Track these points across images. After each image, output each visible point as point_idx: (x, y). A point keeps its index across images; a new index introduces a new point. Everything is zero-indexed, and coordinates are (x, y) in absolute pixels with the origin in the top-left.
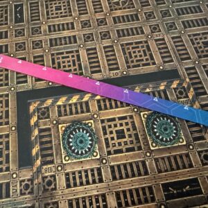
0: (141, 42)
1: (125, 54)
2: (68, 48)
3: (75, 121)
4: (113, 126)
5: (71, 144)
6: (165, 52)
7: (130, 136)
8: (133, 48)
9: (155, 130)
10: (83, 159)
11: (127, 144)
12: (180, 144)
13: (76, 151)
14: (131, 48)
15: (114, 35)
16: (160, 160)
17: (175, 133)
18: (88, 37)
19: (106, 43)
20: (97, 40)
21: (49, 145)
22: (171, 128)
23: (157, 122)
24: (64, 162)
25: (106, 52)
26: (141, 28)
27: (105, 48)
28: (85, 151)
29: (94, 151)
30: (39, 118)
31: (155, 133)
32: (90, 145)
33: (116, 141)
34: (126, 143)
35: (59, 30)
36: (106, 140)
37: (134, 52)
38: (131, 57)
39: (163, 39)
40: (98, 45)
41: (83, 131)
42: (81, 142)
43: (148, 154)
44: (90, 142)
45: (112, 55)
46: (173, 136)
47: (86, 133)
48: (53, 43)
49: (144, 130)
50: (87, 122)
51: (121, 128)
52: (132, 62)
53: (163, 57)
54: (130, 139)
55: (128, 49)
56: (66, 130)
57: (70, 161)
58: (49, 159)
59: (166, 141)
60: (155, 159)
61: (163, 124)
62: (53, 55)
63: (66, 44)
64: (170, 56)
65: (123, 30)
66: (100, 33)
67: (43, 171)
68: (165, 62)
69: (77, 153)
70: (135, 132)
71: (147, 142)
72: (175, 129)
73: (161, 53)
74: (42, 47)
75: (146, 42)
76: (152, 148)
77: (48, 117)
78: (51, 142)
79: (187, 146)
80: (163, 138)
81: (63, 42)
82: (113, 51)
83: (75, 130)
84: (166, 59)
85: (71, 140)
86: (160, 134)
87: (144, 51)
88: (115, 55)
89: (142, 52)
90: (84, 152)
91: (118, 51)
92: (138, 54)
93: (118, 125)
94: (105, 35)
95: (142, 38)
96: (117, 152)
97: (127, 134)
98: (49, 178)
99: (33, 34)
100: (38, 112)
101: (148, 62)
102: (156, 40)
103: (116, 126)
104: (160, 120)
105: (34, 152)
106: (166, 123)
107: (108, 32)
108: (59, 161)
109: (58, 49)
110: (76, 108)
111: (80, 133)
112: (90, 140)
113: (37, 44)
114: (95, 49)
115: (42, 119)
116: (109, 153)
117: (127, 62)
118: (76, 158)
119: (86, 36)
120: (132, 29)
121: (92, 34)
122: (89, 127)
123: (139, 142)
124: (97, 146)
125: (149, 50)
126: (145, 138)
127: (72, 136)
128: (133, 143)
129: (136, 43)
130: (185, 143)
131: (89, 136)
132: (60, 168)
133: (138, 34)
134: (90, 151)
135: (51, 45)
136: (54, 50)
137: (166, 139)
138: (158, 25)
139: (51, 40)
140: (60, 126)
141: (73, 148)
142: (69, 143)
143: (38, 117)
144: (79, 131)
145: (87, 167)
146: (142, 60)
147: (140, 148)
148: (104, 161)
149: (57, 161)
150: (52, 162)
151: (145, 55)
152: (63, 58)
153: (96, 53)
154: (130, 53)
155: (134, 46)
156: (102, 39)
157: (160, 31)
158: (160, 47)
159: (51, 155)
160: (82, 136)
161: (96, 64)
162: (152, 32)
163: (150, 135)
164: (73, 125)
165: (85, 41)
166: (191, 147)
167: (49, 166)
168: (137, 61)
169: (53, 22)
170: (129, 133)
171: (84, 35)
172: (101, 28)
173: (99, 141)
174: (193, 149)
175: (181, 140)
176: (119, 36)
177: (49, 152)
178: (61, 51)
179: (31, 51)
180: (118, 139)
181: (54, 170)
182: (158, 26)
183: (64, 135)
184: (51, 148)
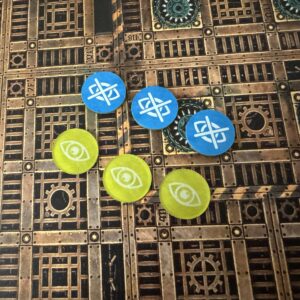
21: (135, 11)
42: (179, 8)
58: (134, 25)
60: (280, 34)
67: (126, 38)
98: (134, 46)
105: (115, 17)
118: (170, 26)
159: (138, 21)
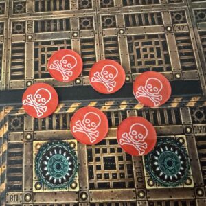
0: (155, 36)
1: (131, 51)
2: (58, 35)
3: (55, 139)
4: (101, 150)
5: (46, 169)
6: (187, 54)
7: (122, 167)
8: (144, 44)
9: (156, 163)
10: (58, 190)
11: (116, 177)
12: (186, 186)
13: (51, 178)
14: (140, 44)
15: (120, 22)
16: (155, 204)
17: (181, 171)
18: (86, 23)
19: (109, 33)
20: (97, 28)
22: (177, 163)
23: (160, 152)
24: (34, 190)
25: (106, 46)
26: (159, 14)
27: (106, 40)
28: (62, 179)
29: (72, 181)
30: (10, 129)
31: (155, 167)
32: (69, 172)
33: (103, 172)
34: (115, 176)
35: (49, 9)
36: (91, 168)
37: (145, 50)
38: (139, 56)
39: (188, 35)
40: (97, 36)
41: (62, 154)
43: (141, 194)
44: (70, 169)
45: (113, 52)
46: (178, 175)
47: (66, 157)
48: (40, 26)
49: (141, 162)
50: (69, 141)
51: (111, 155)
52: (140, 63)
53: (182, 61)
54: (121, 171)
55: (137, 44)
56: (41, 150)
57: (41, 191)
59: (168, 180)
61: (168, 156)
62: (36, 44)
63: (55, 30)
64: (193, 60)
65: (133, 16)
66: (103, 17)
68: (184, 68)
69: (52, 181)
70: (128, 163)
71: (143, 178)
72: (182, 166)
73: (181, 55)
74: (24, 32)
75: (163, 36)
76: (148, 187)
77: (21, 129)
78: (21, 162)
79: (195, 190)
80: (164, 175)
81: (52, 27)
82: (116, 45)
83: (52, 150)
84: (187, 65)
85: (46, 163)
86: (162, 169)
87: (158, 49)
88: (117, 52)
89: (155, 50)
90: (60, 180)
91: (123, 46)
92: (149, 53)
93: (108, 150)
94: (108, 22)
95: (158, 29)
96: (101, 186)
97: (117, 163)
99: (14, 13)
100: (10, 121)
101: (161, 66)
102: (177, 35)
103: (105, 151)
104: (165, 150)
106: (172, 156)
107: (114, 17)
108: (28, 189)
109: (44, 37)
110: (58, 121)
111: (59, 155)
112: (70, 166)
113: (19, 28)
114: (93, 40)
115: (13, 130)
117: (133, 64)
119: (83, 21)
120: (146, 15)
121: (91, 18)
122: (71, 148)
123: (132, 177)
124: (77, 175)
125: (165, 48)
126: (141, 173)
127: (48, 158)
128: (123, 177)
129: (150, 37)
130: (192, 186)
131: (69, 161)
132: (28, 198)
133: (153, 23)
134: (69, 180)
135: (36, 30)
136: (39, 37)
137: (169, 177)
138: (183, 12)
139: (36, 22)
140: (35, 143)
141: (47, 174)
142: (43, 166)
143: (10, 127)
144: (58, 153)
145: (62, 201)
146: (154, 63)
147: (132, 185)
148: (84, 196)
149: (26, 188)
150: (19, 188)
151: (159, 56)
152: (49, 49)
153: (93, 47)
154: (138, 51)
155: (146, 40)
156: (104, 27)
157: (185, 22)
158: (182, 45)
160: (61, 160)
162: (174, 22)
163: (147, 169)
164: (51, 144)
165: (81, 28)
166: (200, 192)
167: (16, 193)
168: (147, 63)
170: (121, 163)
171: (80, 19)
172: (105, 11)
173: (80, 169)
174: (202, 195)
175: (188, 181)
176: (128, 25)
177: (18, 175)
178: (48, 40)
179: (11, 36)
180: (105, 168)
181: (21, 199)
182: (184, 15)
183: (37, 155)
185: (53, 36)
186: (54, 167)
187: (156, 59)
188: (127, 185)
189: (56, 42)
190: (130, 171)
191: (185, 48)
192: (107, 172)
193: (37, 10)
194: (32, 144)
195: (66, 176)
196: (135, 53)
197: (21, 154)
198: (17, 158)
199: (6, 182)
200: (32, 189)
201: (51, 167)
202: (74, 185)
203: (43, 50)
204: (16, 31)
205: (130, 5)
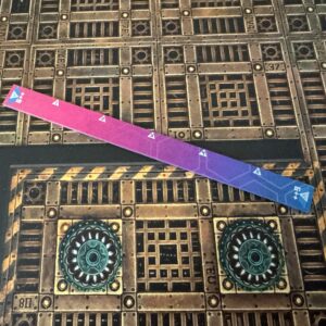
0: (239, 77)
1: (204, 96)
2: (101, 71)
3: (90, 217)
4: (157, 236)
5: (75, 260)
6: (282, 103)
7: (186, 261)
8: (222, 87)
9: (236, 257)
10: (91, 293)
11: (177, 276)
12: (278, 291)
13: (81, 274)
14: (217, 86)
15: (190, 56)
16: (234, 317)
17: (272, 268)
18: (141, 56)
19: (173, 70)
20: (157, 62)
22: (266, 257)
23: (243, 241)
24: (56, 292)
25: (168, 88)
26: (245, 47)
27: (168, 79)
28: (98, 277)
29: (114, 280)
30: (25, 202)
31: (233, 262)
32: (109, 266)
33: (158, 267)
34: (175, 273)
35: (90, 35)
36: (140, 261)
37: (223, 95)
38: (215, 105)
39: (284, 76)
40: (156, 73)
41: (100, 239)
43: (214, 302)
44: (110, 262)
45: (179, 96)
46: (267, 274)
47: (105, 244)
48: (75, 58)
49: (214, 254)
50: (111, 221)
51: (172, 243)
52: (216, 114)
53: (276, 113)
54: (185, 267)
55: (213, 87)
56: (69, 232)
57: (66, 293)
59: (253, 281)
61: (253, 247)
62: (70, 82)
63: (97, 63)
64: (291, 112)
65: (208, 48)
66: (165, 49)
68: (279, 123)
69: (83, 279)
70: (196, 254)
71: (217, 277)
72: (274, 261)
73: (274, 103)
74: (53, 65)
75: (250, 77)
76: (223, 291)
77: (42, 203)
78: (38, 250)
79: (292, 297)
80: (247, 274)
81: (93, 59)
82: (184, 87)
83: (85, 234)
84: (283, 118)
85: (75, 252)
86: (244, 265)
87: (242, 95)
88: (184, 96)
89: (238, 96)
90: (95, 278)
91: (193, 89)
92: (230, 101)
93: (167, 236)
94: (173, 55)
95: (242, 68)
96: (156, 288)
97: (180, 255)
99: (40, 37)
100: (26, 190)
101: (246, 118)
102: (270, 77)
103: (162, 237)
104: (248, 237)
106: (259, 246)
107: (181, 49)
108: (47, 289)
109: (81, 73)
110: (95, 192)
111: (95, 241)
112: (110, 258)
113: (45, 59)
114: (149, 80)
115: (30, 203)
116: (141, 288)
117: (205, 114)
119: (137, 52)
120: (226, 48)
121: (149, 49)
122: (112, 232)
123: (201, 275)
124: (121, 270)
125: (252, 94)
126: (214, 269)
127: (78, 245)
128: (188, 275)
129: (230, 77)
130: (287, 291)
131: (109, 250)
132: (46, 303)
133: (236, 59)
134: (107, 279)
135: (71, 63)
136: (74, 72)
137: (254, 278)
138: (278, 46)
139: (71, 53)
140: (60, 222)
141: (77, 268)
142: (71, 256)
143: (25, 197)
144: (94, 238)
145: (97, 308)
146: (236, 113)
148: (129, 302)
149: (44, 288)
150: (34, 289)
151: (243, 104)
152: (87, 90)
153: (150, 88)
154: (214, 96)
155: (225, 82)
156: (166, 62)
157: (280, 58)
158: (276, 90)
160: (97, 248)
161: (147, 111)
162: (265, 59)
163: (223, 265)
164: (84, 225)
165: (134, 62)
166: (299, 301)
167: (29, 295)
168: (226, 114)
169: (81, 17)
170: (185, 254)
171: (134, 49)
172: (169, 40)
173: (125, 262)
174: (301, 305)
175: (281, 284)
176: (200, 60)
177: (33, 269)
178: (87, 77)
179: (33, 69)
181: (36, 304)
182: (279, 49)
183: (64, 240)
184: (37, 262)
185: (94, 72)
186: (87, 258)
187: (239, 109)
188: (192, 287)
189: (97, 81)
190: (198, 268)
191: (280, 94)
192: (164, 267)
193: (72, 35)
194: (56, 224)
195: (105, 273)
196: (209, 99)
197: (39, 238)
198: (34, 244)
199: (14, 278)
200: (52, 290)
201: (83, 258)
202: (115, 285)
203: (79, 90)
204: (41, 63)
205: (205, 33)
